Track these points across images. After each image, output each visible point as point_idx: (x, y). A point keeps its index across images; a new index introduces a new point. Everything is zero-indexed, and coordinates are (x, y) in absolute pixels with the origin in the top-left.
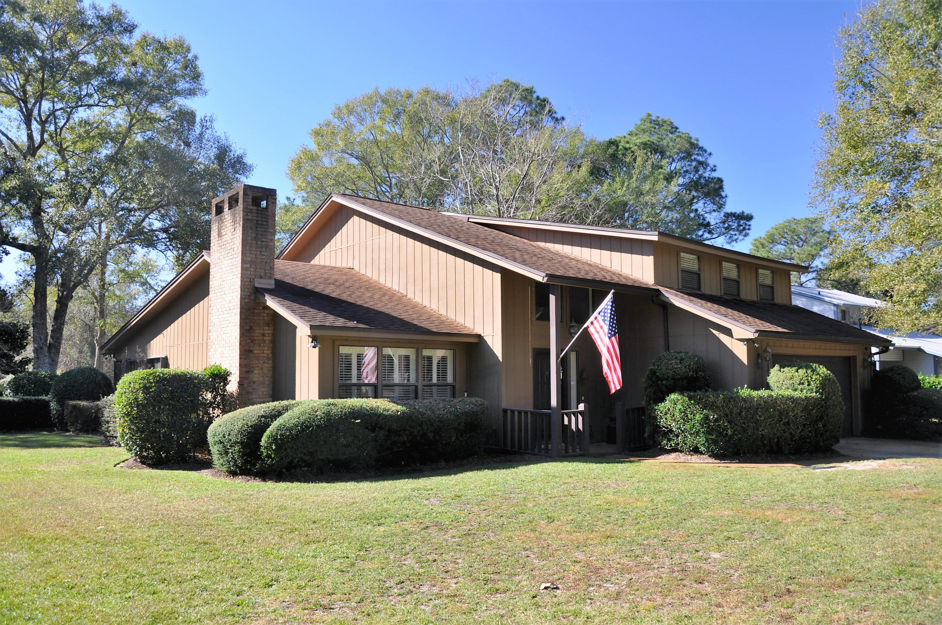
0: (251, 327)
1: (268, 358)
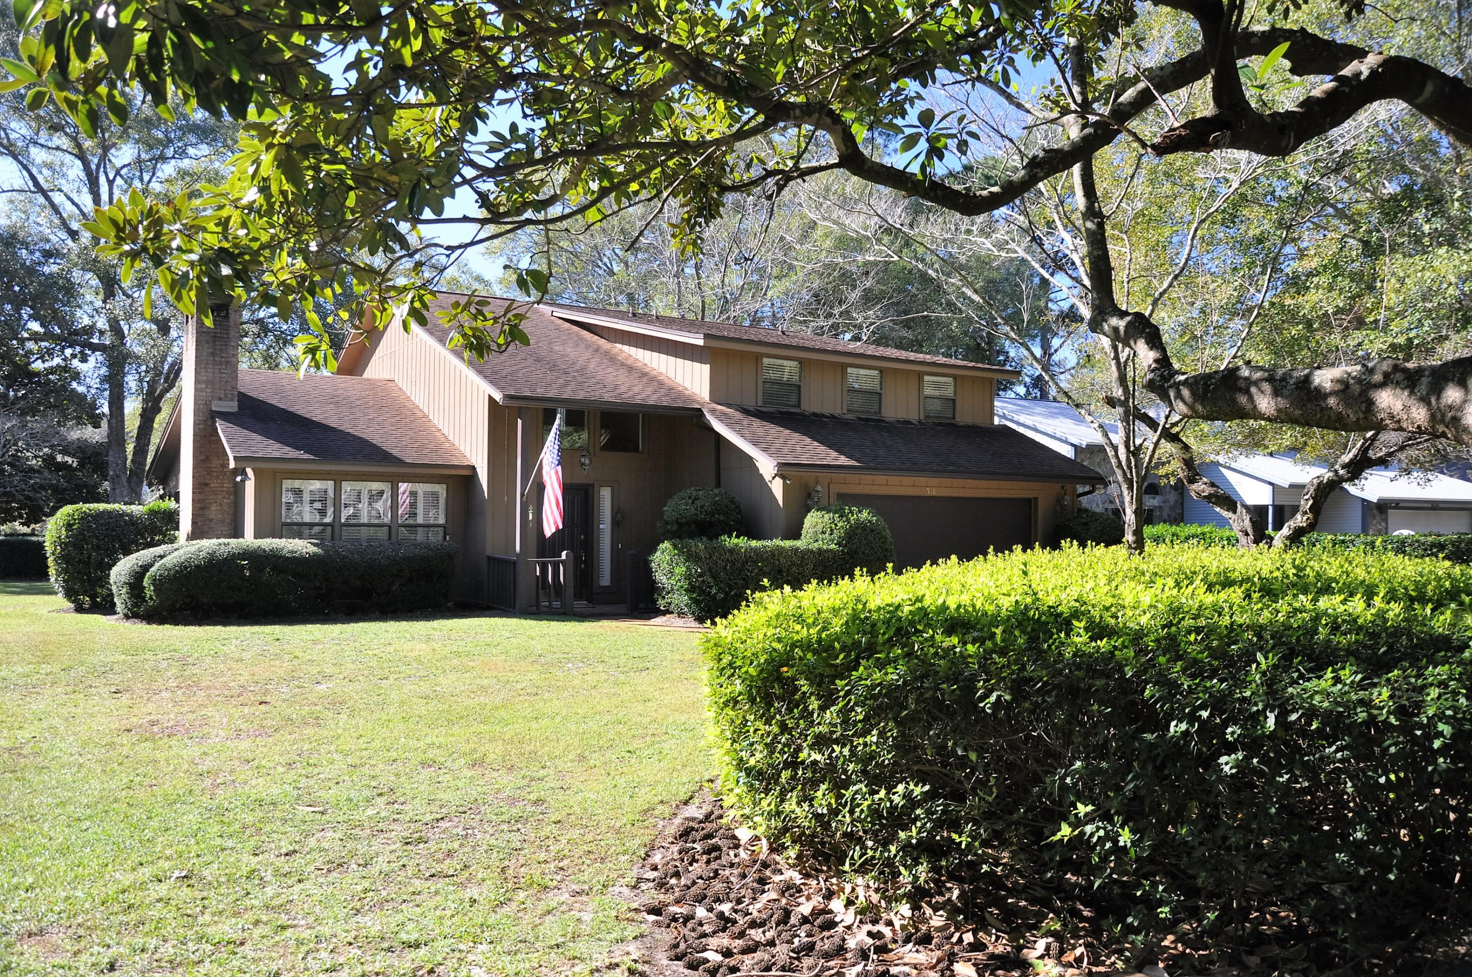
0: (207, 457)
1: (228, 492)
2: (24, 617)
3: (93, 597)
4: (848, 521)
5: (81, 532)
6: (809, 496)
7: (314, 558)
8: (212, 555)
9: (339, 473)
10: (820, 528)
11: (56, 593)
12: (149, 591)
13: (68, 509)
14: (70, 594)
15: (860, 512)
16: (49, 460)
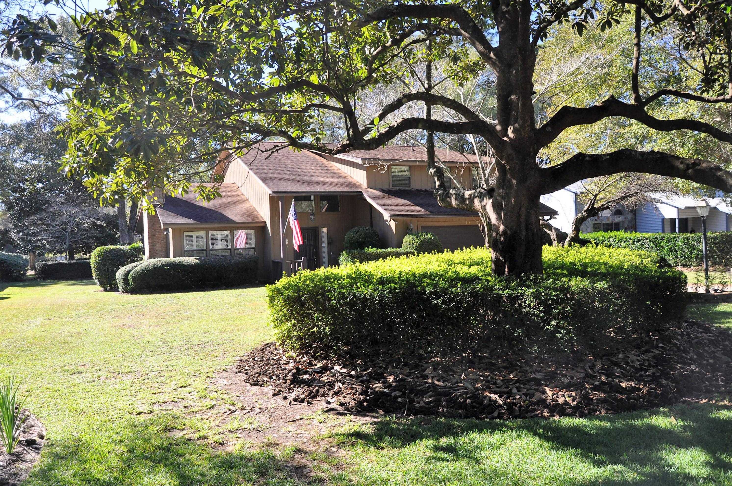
0: (153, 224)
1: (162, 238)
2: (84, 293)
3: (111, 285)
4: (420, 239)
5: (104, 258)
6: (408, 228)
7: (196, 265)
8: (155, 265)
9: (207, 228)
10: (408, 243)
11: (95, 284)
12: (131, 281)
13: (99, 249)
14: (101, 284)
15: (426, 235)
16: (94, 223)
